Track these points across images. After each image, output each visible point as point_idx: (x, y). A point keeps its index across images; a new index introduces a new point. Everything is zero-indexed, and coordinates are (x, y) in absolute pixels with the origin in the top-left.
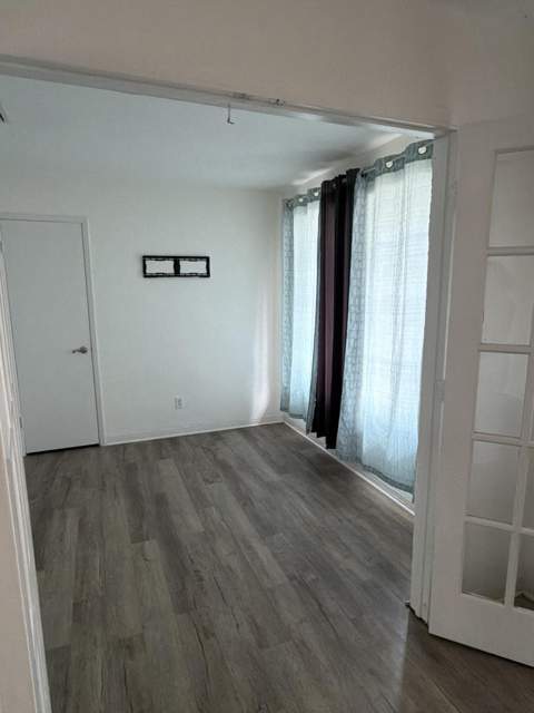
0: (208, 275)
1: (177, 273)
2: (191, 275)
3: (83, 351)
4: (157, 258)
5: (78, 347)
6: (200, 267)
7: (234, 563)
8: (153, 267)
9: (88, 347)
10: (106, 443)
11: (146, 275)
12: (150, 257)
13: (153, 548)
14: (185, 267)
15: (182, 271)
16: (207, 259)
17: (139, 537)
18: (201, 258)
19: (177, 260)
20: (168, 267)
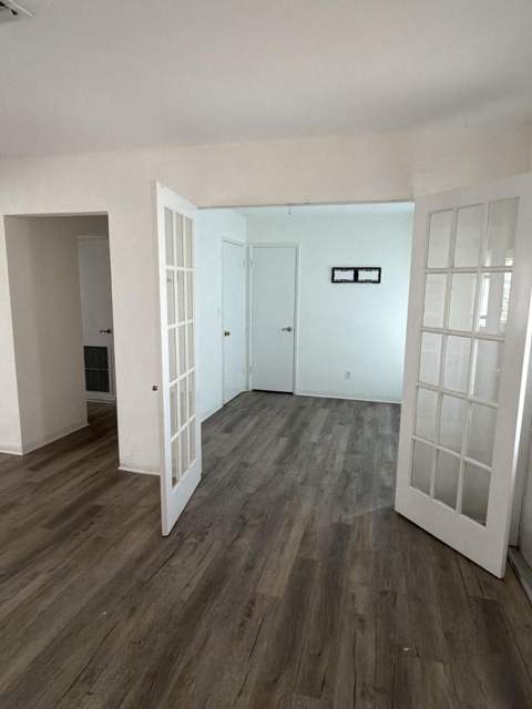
0: (379, 282)
1: (356, 279)
2: (366, 281)
3: (289, 330)
4: (342, 269)
5: (286, 327)
6: (374, 275)
7: (319, 459)
8: (339, 275)
9: (292, 327)
10: (297, 393)
11: (333, 281)
12: (338, 269)
13: (283, 442)
14: (363, 275)
15: (360, 278)
16: (379, 269)
17: (281, 434)
18: (375, 269)
19: (356, 271)
20: (350, 275)
